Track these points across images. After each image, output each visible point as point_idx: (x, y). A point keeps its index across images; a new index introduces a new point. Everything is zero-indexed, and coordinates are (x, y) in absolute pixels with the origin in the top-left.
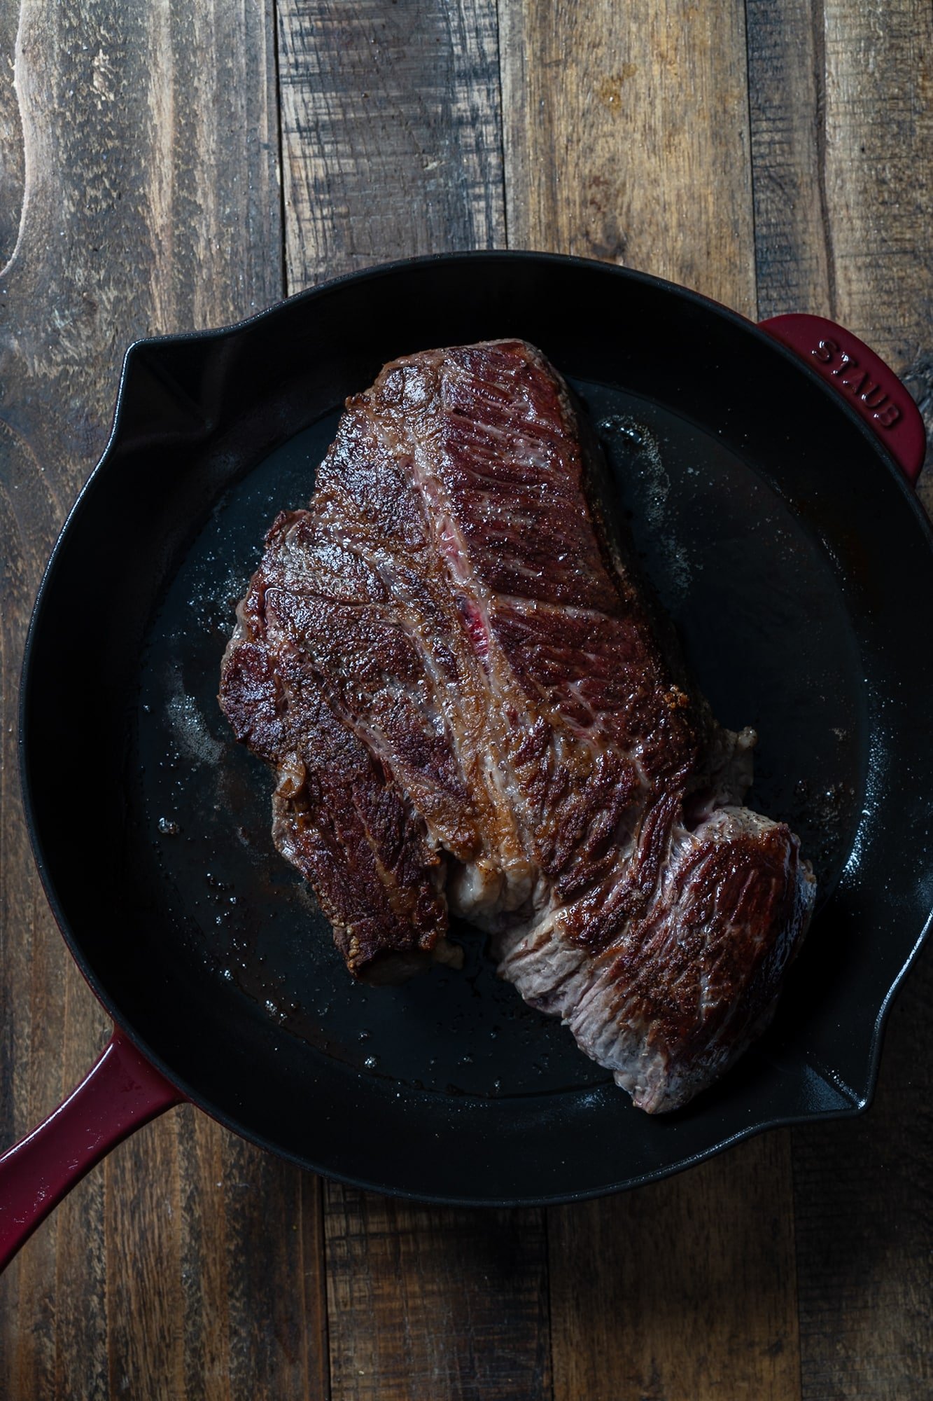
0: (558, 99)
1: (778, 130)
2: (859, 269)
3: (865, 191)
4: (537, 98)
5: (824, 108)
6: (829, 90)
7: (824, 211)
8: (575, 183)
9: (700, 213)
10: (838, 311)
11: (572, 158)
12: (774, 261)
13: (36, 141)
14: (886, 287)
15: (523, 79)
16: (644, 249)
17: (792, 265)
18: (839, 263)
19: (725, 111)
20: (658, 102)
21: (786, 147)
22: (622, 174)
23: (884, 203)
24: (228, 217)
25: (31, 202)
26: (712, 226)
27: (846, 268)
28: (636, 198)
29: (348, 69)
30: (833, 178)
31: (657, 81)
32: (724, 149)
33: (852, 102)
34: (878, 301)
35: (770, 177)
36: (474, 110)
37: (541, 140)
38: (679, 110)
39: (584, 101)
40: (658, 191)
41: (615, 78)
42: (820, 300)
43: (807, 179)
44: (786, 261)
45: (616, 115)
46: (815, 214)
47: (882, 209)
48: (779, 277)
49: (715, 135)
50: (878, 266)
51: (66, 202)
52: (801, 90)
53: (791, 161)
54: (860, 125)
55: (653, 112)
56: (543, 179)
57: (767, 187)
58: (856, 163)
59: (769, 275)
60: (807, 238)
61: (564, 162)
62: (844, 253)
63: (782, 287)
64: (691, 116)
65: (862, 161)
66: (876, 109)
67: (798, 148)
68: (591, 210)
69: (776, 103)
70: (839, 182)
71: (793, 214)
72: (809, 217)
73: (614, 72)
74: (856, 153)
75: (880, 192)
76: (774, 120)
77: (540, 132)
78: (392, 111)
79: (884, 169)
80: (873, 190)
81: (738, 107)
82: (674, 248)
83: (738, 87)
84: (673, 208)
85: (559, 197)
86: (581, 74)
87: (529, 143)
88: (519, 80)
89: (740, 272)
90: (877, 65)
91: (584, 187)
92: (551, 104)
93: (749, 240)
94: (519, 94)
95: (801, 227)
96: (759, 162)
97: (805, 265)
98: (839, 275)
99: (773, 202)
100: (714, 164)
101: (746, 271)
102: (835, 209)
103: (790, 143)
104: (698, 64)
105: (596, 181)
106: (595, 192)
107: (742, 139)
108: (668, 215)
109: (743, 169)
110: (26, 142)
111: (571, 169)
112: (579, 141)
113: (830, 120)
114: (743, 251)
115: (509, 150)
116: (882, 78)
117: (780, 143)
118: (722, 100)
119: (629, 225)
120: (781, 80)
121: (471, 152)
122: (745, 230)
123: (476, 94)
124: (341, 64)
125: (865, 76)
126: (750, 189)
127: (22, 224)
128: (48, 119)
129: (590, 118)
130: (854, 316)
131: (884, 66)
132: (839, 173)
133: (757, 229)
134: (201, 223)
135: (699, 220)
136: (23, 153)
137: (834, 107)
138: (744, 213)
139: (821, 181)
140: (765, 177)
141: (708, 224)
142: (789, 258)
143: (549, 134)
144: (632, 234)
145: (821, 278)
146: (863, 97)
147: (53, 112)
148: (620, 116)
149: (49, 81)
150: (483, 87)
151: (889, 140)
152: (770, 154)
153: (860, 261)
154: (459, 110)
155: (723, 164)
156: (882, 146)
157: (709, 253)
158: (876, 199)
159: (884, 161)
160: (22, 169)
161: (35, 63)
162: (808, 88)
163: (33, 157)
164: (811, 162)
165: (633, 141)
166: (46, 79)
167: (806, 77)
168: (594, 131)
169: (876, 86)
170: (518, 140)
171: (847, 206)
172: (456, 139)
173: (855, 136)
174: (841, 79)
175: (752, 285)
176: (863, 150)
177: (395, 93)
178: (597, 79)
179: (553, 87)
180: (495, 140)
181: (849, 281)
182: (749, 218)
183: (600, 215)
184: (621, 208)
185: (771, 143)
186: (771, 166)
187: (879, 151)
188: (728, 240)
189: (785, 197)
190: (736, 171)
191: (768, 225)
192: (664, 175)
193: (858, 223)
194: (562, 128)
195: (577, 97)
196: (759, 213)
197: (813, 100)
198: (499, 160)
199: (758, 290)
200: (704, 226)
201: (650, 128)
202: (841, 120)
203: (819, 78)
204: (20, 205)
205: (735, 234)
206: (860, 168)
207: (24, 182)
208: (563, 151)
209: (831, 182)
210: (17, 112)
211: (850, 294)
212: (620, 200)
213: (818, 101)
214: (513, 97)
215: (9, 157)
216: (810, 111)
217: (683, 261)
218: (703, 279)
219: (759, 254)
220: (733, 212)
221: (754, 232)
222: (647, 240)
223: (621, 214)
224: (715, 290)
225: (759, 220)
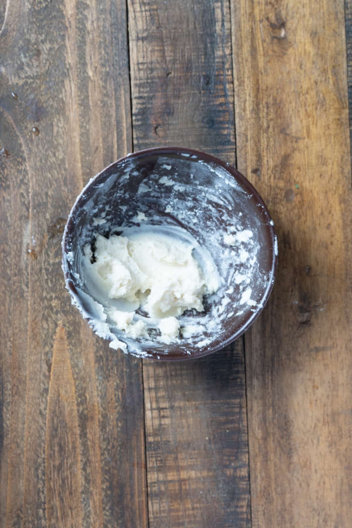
9: (320, 8)
16: (294, 25)
24: (102, 10)
25: (10, 3)
26: (326, 15)
51: (26, 4)
68: (269, 7)
82: (308, 25)
84: (308, 6)
89: (338, 35)
93: (343, 21)
101: (341, 35)
108: (305, 9)
114: (340, 26)
119: (287, 14)
122: (341, 16)
127: (6, 14)
134: (89, 13)
135: (320, 11)
138: (341, 8)
141: (324, 13)
144: (288, 18)
157: (324, 27)
175: (344, 42)
182: (343, 11)
183: (273, 9)
184: (284, 6)
188: (333, 21)
196: (347, 8)
199: (347, 44)
200: (322, 15)
204: (5, 5)
205: (336, 18)
217: (312, 31)
218: (321, 39)
219: (347, 28)
220: (336, 8)
221: (345, 17)
222: (295, 21)
223: (283, 9)
224: (327, 44)
225: (347, 12)
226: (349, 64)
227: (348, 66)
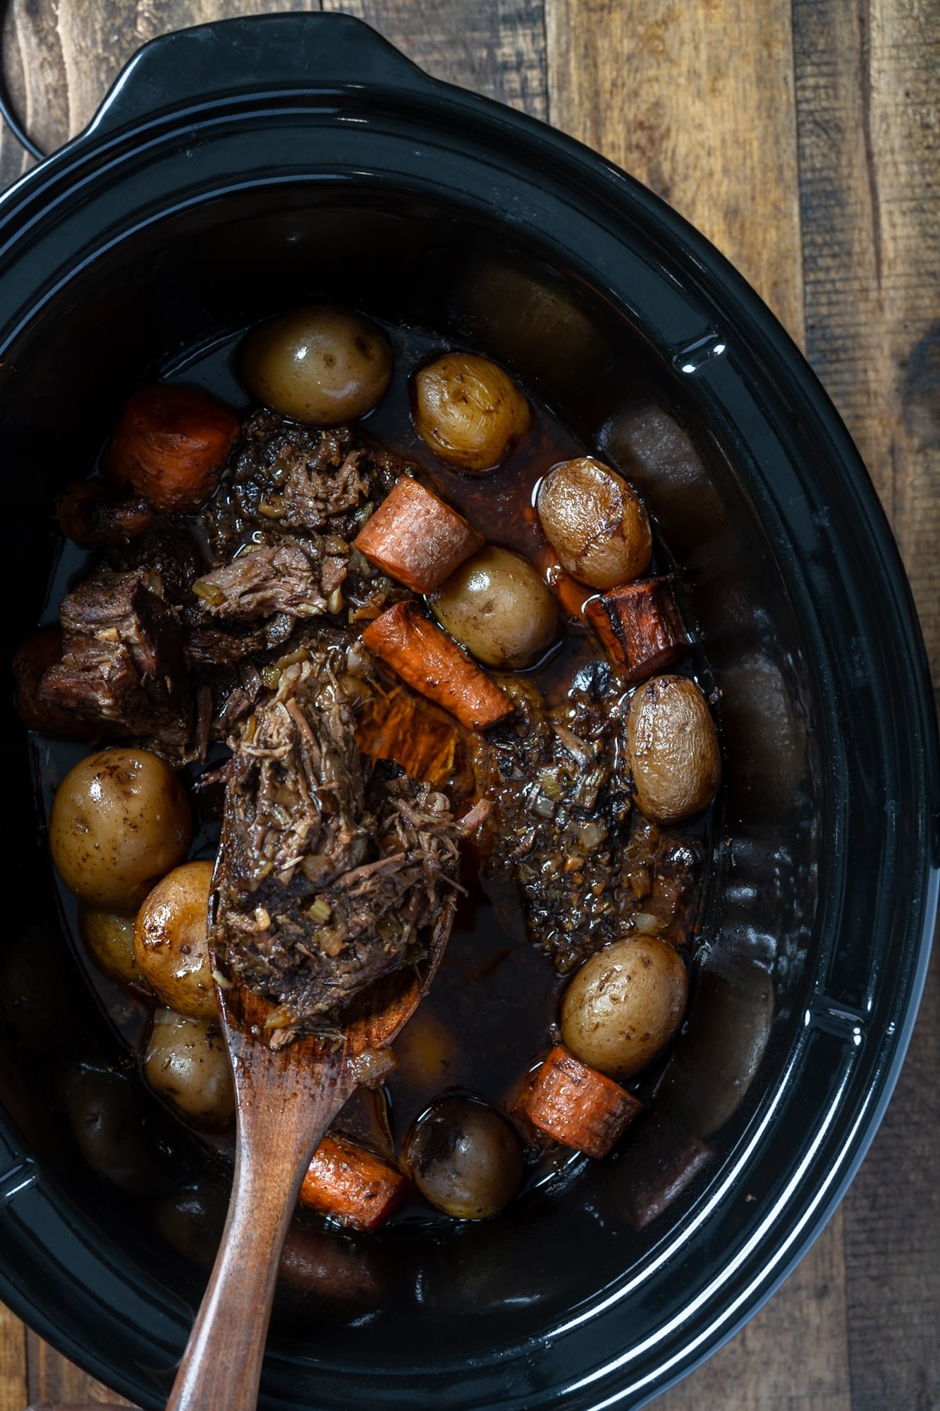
0: (602, 43)
1: (822, 75)
2: (904, 213)
3: (910, 135)
4: (582, 43)
5: (868, 52)
6: (874, 34)
7: (869, 156)
8: (620, 128)
9: (745, 158)
10: (883, 256)
11: (617, 101)
12: (819, 206)
13: (80, 85)
14: (931, 231)
15: (568, 24)
16: (689, 195)
17: (837, 210)
18: (884, 208)
19: (770, 56)
20: (703, 46)
21: (831, 92)
22: (667, 119)
23: (929, 147)
26: (758, 172)
27: (891, 213)
28: (681, 143)
29: (392, 15)
30: (878, 122)
31: (702, 26)
32: (767, 94)
33: (895, 46)
34: (923, 246)
35: (815, 122)
36: (519, 54)
37: (586, 85)
38: (724, 54)
39: (627, 46)
40: (701, 136)
41: (660, 21)
42: (865, 245)
43: (852, 123)
44: (832, 206)
45: (661, 59)
46: (860, 158)
47: (927, 153)
48: (824, 222)
49: (760, 80)
50: (923, 211)
52: (845, 33)
53: (837, 105)
54: (905, 70)
55: (698, 57)
56: (589, 124)
57: (812, 132)
58: (901, 108)
59: (815, 220)
60: (853, 183)
61: (609, 107)
62: (889, 197)
63: (827, 231)
64: (736, 61)
65: (906, 105)
66: (921, 53)
67: (842, 92)
68: (636, 155)
69: (821, 47)
70: (884, 126)
71: (838, 159)
72: (854, 162)
73: (659, 16)
74: (901, 97)
75: (925, 137)
76: (818, 65)
77: (585, 77)
78: (436, 56)
79: (928, 114)
80: (918, 133)
81: (783, 53)
82: (718, 193)
83: (783, 30)
84: (718, 153)
85: (604, 142)
86: (625, 18)
87: (574, 87)
88: (564, 25)
89: (785, 217)
90: (921, 9)
91: (629, 131)
92: (595, 48)
93: (794, 184)
94: (564, 39)
95: (846, 171)
96: (804, 106)
97: (850, 210)
98: (884, 221)
99: (818, 146)
100: (758, 108)
101: (791, 216)
102: (880, 153)
103: (834, 87)
104: (743, 8)
105: (641, 125)
106: (640, 137)
107: (786, 83)
108: (712, 160)
109: (787, 113)
110: (71, 87)
111: (616, 113)
112: (623, 85)
113: (874, 65)
114: (789, 196)
115: (554, 94)
116: (927, 22)
117: (826, 87)
118: (767, 44)
119: (674, 170)
120: (826, 24)
121: (516, 96)
122: (790, 175)
123: (521, 39)
124: (386, 9)
125: (910, 21)
126: (794, 132)
128: (92, 64)
129: (635, 62)
130: (899, 261)
131: (929, 10)
132: (884, 117)
133: (802, 175)
135: (744, 164)
136: (66, 99)
137: (878, 51)
138: (789, 158)
139: (865, 124)
140: (810, 122)
141: (753, 169)
142: (832, 202)
143: (595, 80)
144: (677, 178)
145: (866, 223)
146: (909, 41)
147: (97, 57)
148: (666, 60)
149: (93, 26)
150: (528, 32)
151: (933, 84)
152: (814, 99)
153: (905, 205)
154: (504, 55)
155: (768, 108)
156: (927, 90)
157: (753, 198)
158: (921, 143)
159: (928, 106)
160: (66, 114)
161: (79, 8)
162: (852, 32)
163: (78, 103)
164: (857, 106)
165: (678, 86)
166: (90, 25)
167: (850, 21)
168: (638, 76)
169: (921, 31)
170: (563, 84)
171: (892, 151)
172: (501, 84)
173: (899, 80)
174: (885, 23)
175: (797, 230)
176: (907, 94)
177: (439, 38)
178: (641, 23)
179: (598, 32)
180: (541, 85)
181: (893, 226)
182: (793, 163)
183: (644, 160)
184: (666, 152)
185: (816, 88)
186: (816, 111)
187: (923, 95)
188: (773, 185)
189: (830, 142)
190: (781, 116)
191: (813, 170)
192: (709, 120)
193: (903, 168)
194: (607, 73)
195: (621, 42)
196: (804, 158)
197: (857, 45)
198: (544, 105)
199: (803, 234)
200: (748, 172)
201: (695, 72)
202: (886, 65)
203: (864, 21)
205: (780, 179)
206: (905, 113)
207: (68, 125)
208: (608, 96)
209: (876, 126)
210: (61, 57)
211: (894, 239)
212: (664, 145)
213: (863, 44)
214: (558, 41)
215: (54, 102)
216: (854, 56)
217: (728, 206)
218: (748, 225)
219: (804, 199)
220: (779, 157)
221: (799, 177)
222: (691, 185)
223: (665, 159)
224: (760, 235)
225: (804, 165)
226: (808, 279)
227: (805, 283)
